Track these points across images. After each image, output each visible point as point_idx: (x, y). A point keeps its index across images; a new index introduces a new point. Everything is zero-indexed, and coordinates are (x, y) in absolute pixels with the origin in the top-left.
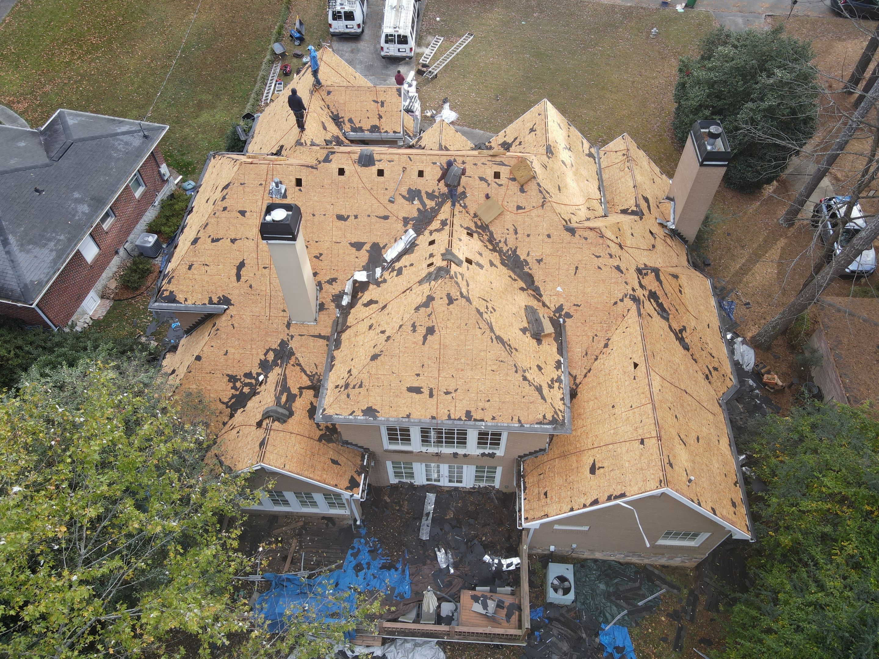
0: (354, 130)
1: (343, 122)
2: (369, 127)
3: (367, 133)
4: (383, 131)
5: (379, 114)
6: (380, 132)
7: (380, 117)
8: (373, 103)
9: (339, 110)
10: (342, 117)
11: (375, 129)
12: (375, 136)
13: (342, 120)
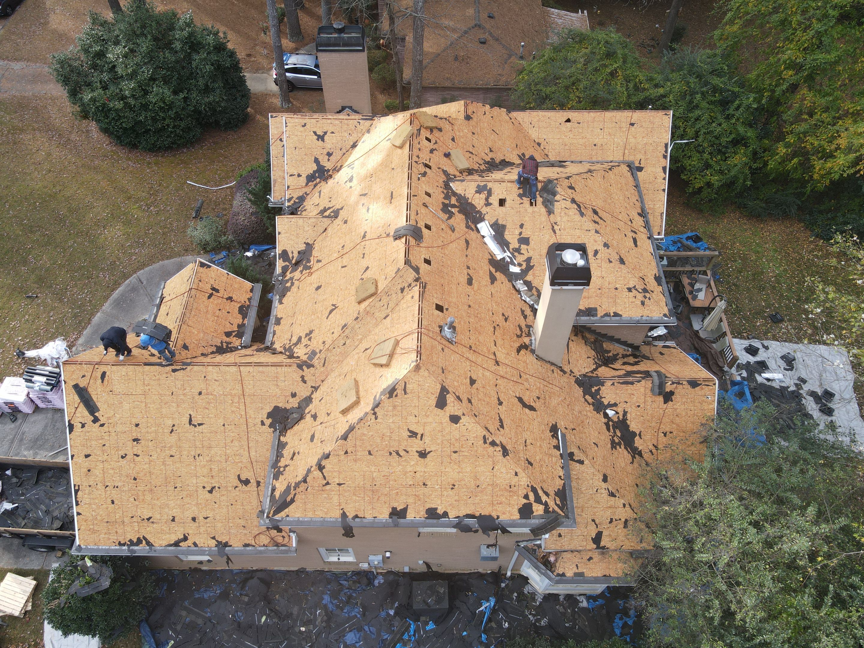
0: (240, 335)
1: (228, 343)
2: (240, 316)
3: (246, 322)
4: (248, 303)
5: (227, 299)
6: (249, 306)
7: (230, 299)
8: (211, 300)
9: (210, 343)
10: (222, 343)
11: (243, 311)
12: (253, 313)
13: (225, 345)
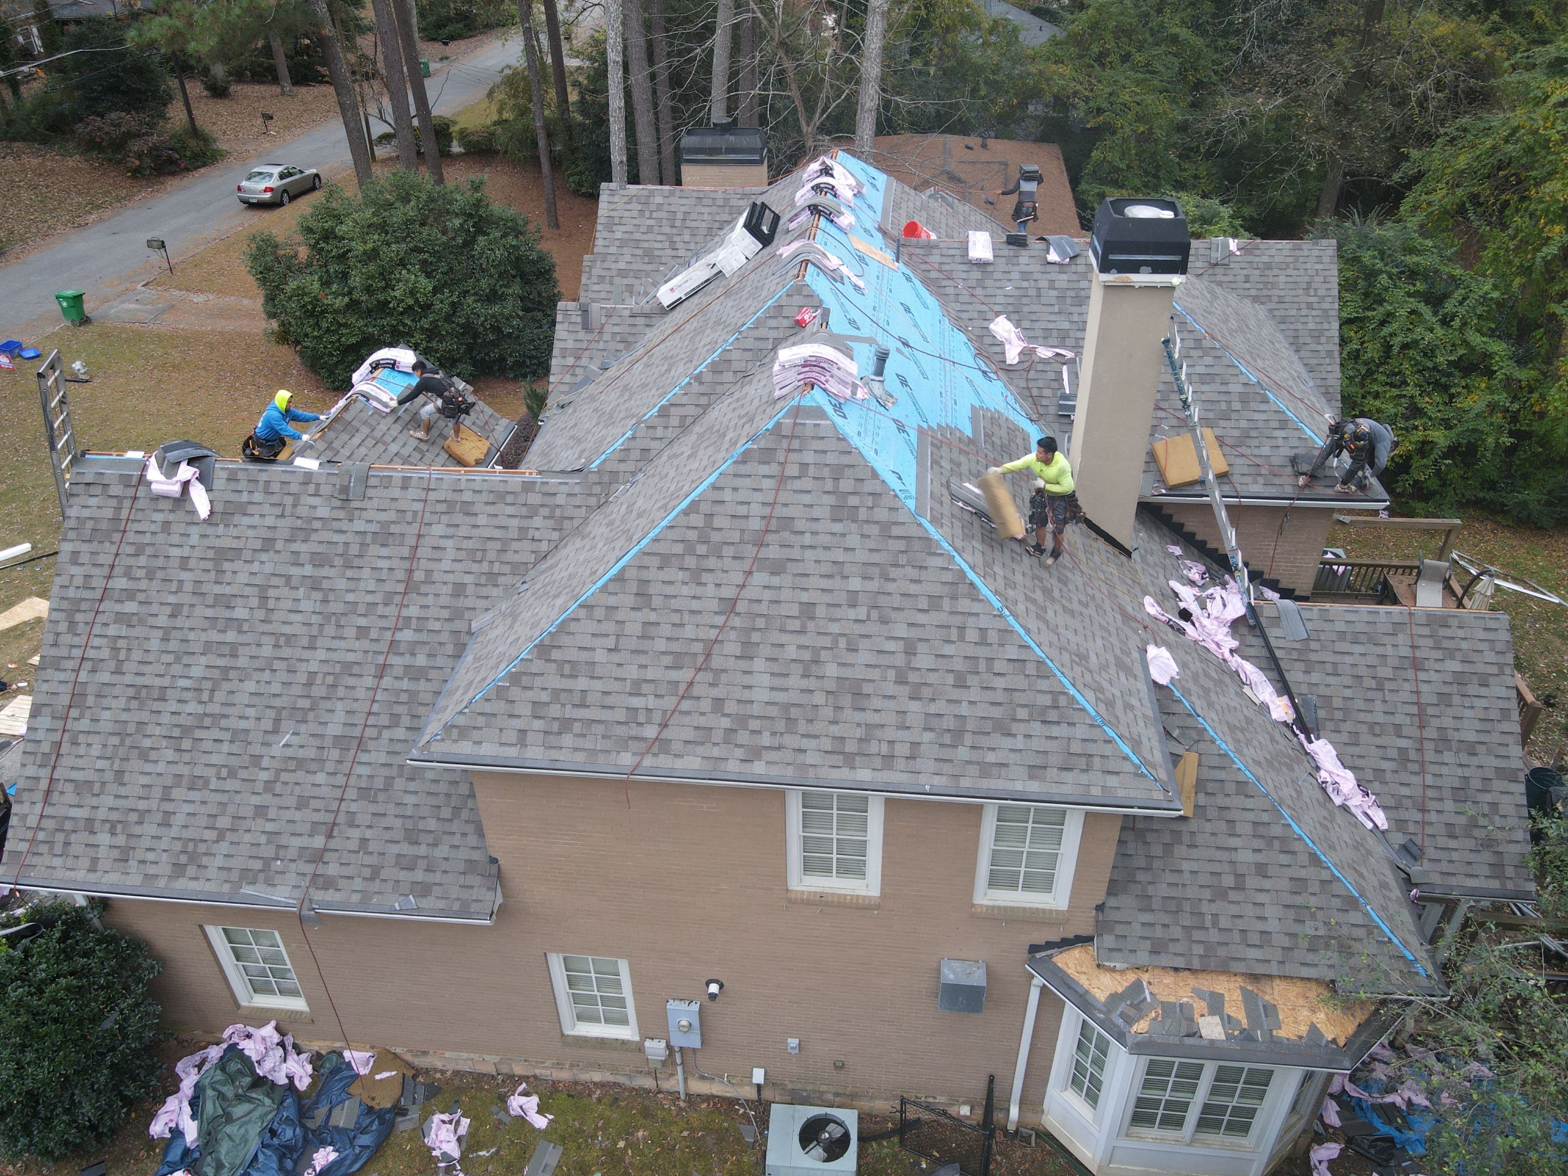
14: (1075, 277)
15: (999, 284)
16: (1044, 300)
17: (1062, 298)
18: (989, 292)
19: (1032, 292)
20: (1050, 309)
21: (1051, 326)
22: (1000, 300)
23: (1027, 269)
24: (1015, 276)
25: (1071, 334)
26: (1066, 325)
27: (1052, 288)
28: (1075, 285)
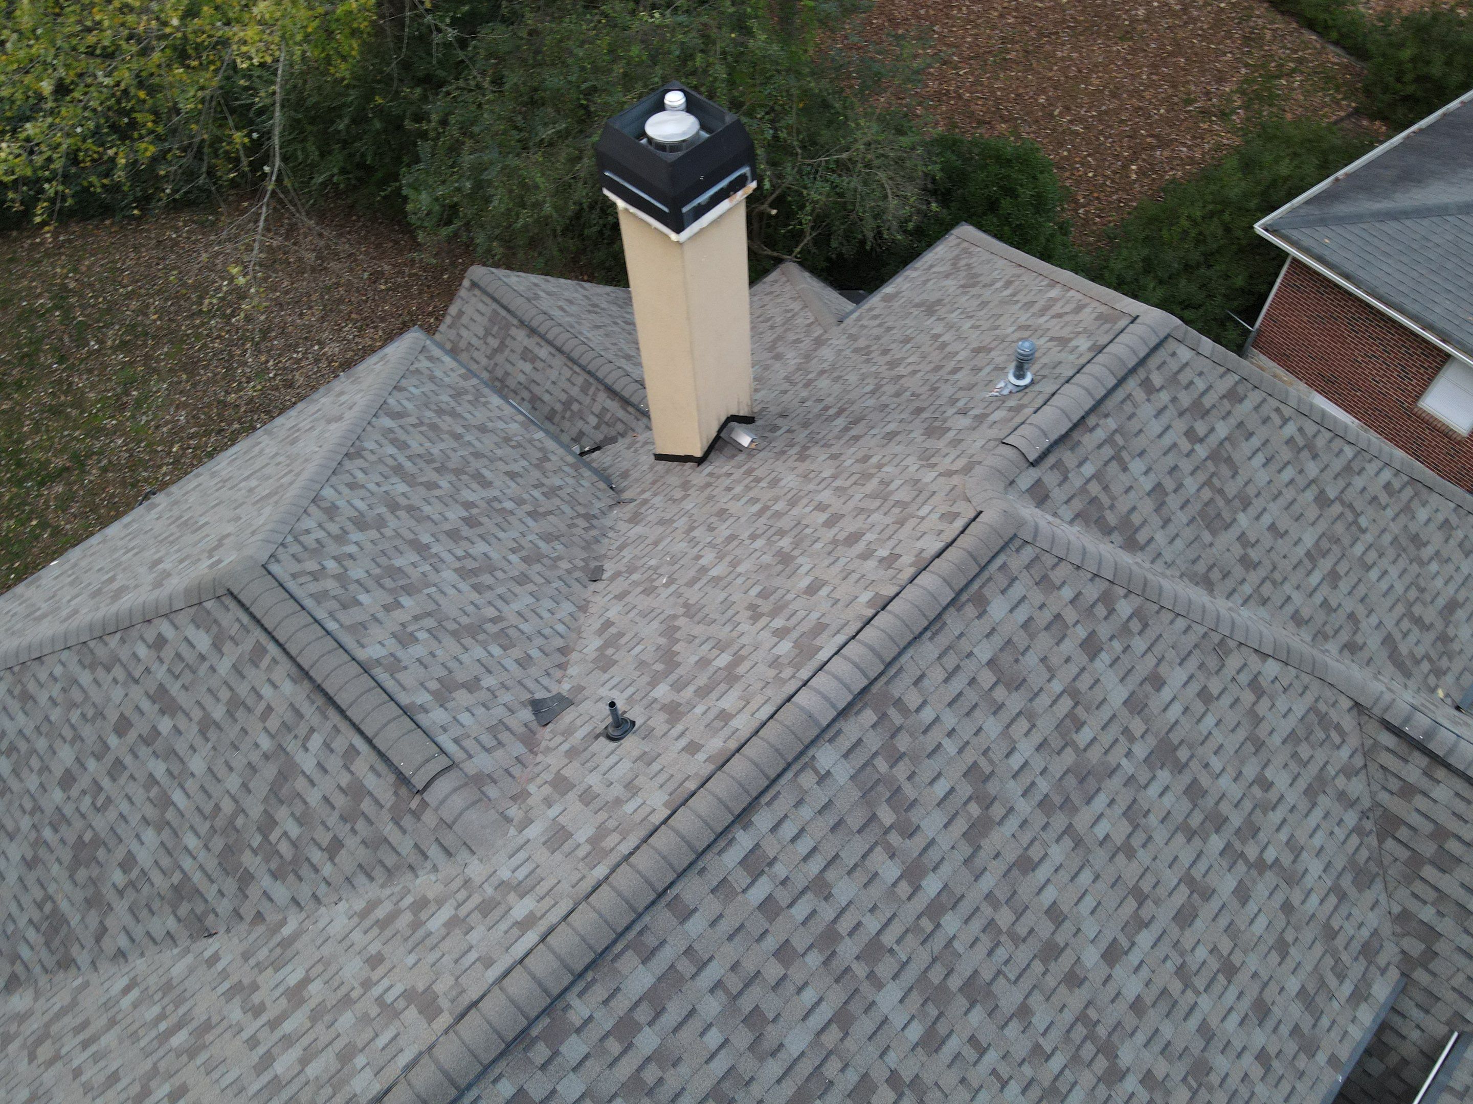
14: (353, 587)
15: (453, 665)
16: (432, 607)
17: (409, 590)
18: (478, 670)
19: (430, 623)
20: (438, 597)
21: (464, 586)
22: (478, 652)
23: (391, 643)
24: (417, 651)
25: (457, 565)
26: (448, 575)
27: (399, 605)
28: (370, 583)
